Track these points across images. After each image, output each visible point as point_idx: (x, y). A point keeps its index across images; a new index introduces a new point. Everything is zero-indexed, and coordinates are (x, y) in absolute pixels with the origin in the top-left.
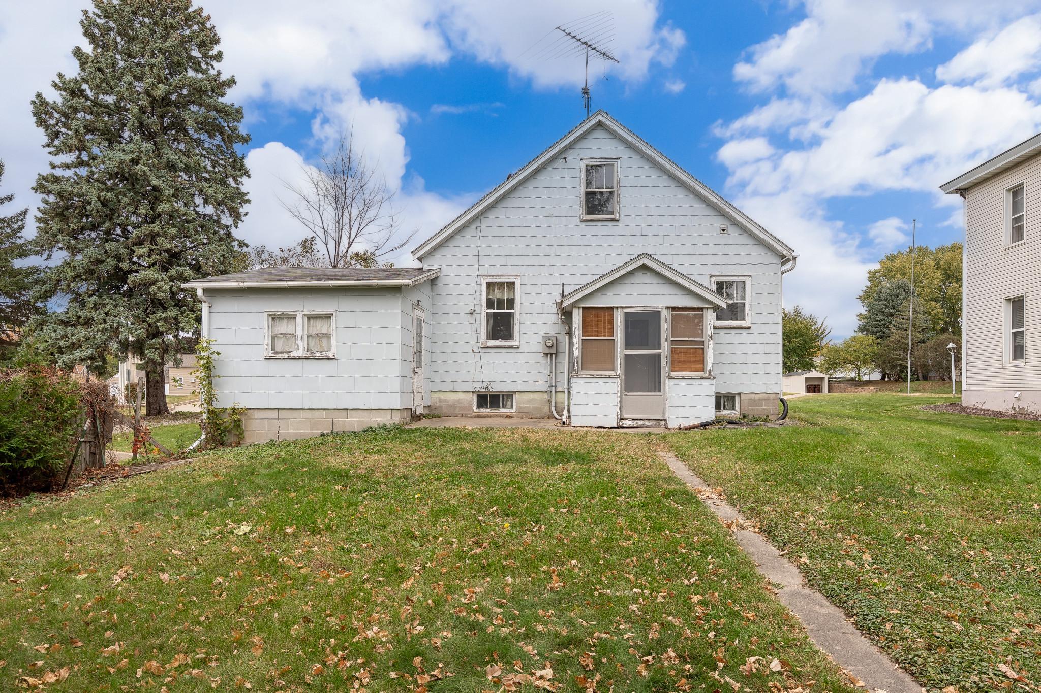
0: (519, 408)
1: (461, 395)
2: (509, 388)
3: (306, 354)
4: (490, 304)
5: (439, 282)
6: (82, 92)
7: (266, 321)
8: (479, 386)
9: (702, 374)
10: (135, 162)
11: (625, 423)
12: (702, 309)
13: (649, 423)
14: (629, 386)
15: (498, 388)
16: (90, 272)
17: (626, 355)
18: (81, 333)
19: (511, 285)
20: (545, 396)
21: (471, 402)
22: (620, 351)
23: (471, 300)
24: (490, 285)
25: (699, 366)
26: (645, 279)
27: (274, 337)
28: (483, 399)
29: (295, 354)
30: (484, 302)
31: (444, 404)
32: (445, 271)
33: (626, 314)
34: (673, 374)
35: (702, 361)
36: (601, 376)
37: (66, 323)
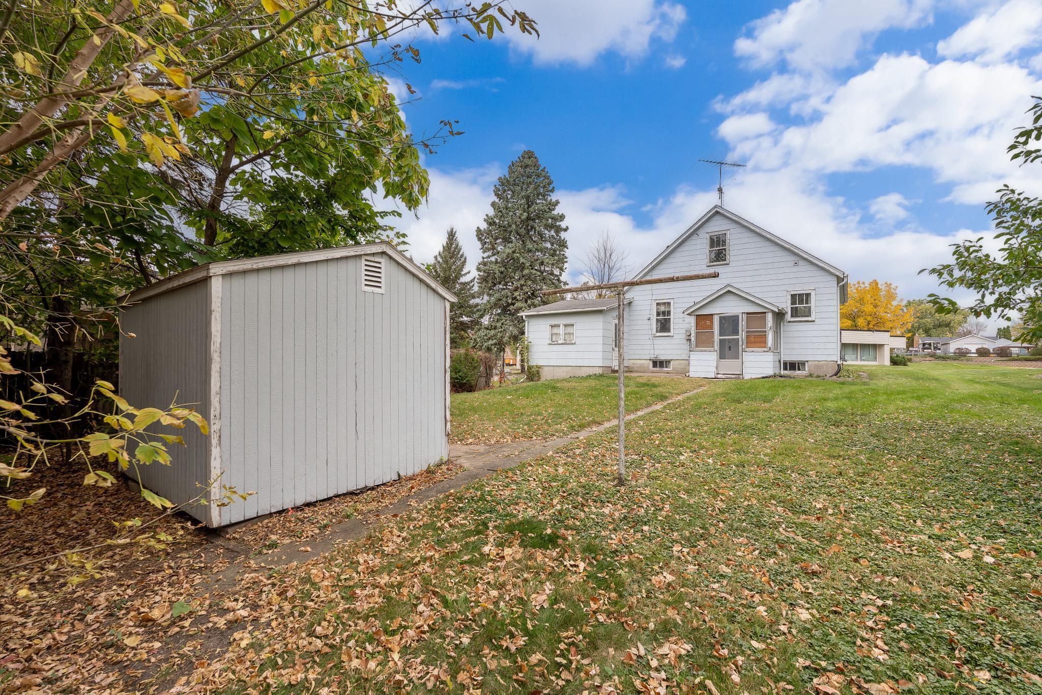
0: (674, 369)
1: (643, 361)
2: (669, 358)
3: (564, 342)
4: (658, 314)
5: (632, 304)
6: (494, 222)
7: (549, 328)
8: (652, 357)
9: (765, 349)
10: (514, 252)
11: (719, 376)
12: (765, 313)
13: (733, 376)
14: (722, 356)
15: (662, 358)
16: (496, 305)
17: (720, 340)
18: (493, 332)
19: (669, 304)
20: (687, 362)
21: (649, 365)
22: (717, 337)
23: (648, 312)
24: (658, 304)
25: (763, 345)
26: (730, 298)
27: (552, 335)
28: (655, 364)
29: (560, 342)
30: (655, 314)
31: (635, 366)
32: (636, 298)
33: (720, 317)
34: (747, 349)
35: (765, 342)
36: (705, 351)
37: (487, 329)
